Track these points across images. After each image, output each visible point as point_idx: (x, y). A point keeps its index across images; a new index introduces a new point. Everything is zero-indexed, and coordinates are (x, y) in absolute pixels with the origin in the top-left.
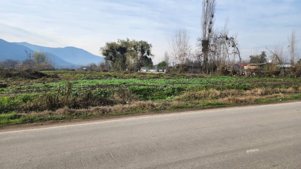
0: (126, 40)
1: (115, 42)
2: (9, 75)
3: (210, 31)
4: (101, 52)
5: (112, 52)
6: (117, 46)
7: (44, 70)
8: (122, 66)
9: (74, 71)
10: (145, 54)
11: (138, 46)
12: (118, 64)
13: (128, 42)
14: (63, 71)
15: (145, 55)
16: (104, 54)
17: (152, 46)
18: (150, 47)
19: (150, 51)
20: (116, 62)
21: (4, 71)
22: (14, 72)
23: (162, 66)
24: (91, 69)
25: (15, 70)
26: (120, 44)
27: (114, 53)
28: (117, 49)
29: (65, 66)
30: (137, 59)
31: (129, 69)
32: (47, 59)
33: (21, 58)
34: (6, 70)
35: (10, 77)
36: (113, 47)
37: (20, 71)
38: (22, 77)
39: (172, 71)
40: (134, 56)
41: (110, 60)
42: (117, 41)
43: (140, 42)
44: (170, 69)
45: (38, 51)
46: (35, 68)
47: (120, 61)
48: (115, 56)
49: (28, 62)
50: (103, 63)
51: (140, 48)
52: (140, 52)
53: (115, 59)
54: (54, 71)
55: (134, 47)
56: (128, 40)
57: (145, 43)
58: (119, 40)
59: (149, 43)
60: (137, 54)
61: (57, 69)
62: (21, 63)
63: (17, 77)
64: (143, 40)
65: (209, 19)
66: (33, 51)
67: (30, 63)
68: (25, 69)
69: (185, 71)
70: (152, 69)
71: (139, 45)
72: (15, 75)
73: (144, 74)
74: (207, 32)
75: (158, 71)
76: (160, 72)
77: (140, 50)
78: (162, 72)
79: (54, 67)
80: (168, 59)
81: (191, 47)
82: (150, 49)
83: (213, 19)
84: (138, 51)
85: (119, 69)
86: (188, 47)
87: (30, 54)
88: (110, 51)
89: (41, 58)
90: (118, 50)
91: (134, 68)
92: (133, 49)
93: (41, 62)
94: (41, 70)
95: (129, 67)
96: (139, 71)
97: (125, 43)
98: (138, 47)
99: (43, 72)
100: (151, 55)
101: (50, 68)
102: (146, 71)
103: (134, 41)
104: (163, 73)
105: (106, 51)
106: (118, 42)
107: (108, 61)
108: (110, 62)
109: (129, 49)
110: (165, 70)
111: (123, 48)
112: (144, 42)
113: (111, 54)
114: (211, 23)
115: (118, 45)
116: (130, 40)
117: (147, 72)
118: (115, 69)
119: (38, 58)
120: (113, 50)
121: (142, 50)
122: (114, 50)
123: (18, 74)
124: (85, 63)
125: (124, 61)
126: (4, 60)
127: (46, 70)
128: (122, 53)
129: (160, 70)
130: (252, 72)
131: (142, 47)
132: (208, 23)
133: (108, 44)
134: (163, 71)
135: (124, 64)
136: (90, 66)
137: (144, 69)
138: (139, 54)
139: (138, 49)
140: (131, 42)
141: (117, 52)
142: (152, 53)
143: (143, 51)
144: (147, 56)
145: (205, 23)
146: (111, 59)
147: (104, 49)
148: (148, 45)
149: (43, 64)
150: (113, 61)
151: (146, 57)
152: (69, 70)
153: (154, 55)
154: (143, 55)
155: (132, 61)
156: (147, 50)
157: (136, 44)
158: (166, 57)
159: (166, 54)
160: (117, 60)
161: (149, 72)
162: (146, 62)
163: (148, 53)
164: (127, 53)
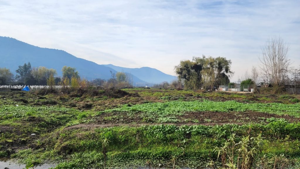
0: (202, 58)
2: (96, 94)
4: (175, 70)
5: (186, 70)
6: (191, 64)
7: (125, 88)
8: (196, 85)
9: (150, 89)
10: (223, 71)
11: (215, 63)
12: (193, 82)
13: (203, 59)
14: (140, 89)
15: (222, 72)
16: (179, 73)
17: (231, 63)
19: (228, 67)
20: (190, 80)
21: (92, 89)
22: (100, 90)
23: (248, 84)
24: (164, 87)
25: (101, 89)
26: (194, 62)
27: (189, 71)
28: (191, 66)
29: (141, 84)
30: (214, 76)
31: (204, 87)
32: (126, 78)
33: (106, 77)
34: (94, 88)
35: (96, 96)
36: (187, 65)
37: (105, 89)
38: (107, 95)
39: (263, 91)
40: (211, 74)
41: (184, 78)
42: (192, 58)
43: (217, 59)
44: (258, 88)
45: (120, 71)
46: (118, 86)
47: (194, 79)
48: (189, 74)
49: (112, 81)
50: (176, 82)
51: (217, 66)
52: (217, 69)
53: (189, 77)
54: (132, 89)
55: (211, 64)
56: (204, 57)
57: (223, 59)
58: (194, 57)
59: (227, 59)
60: (214, 71)
61: (135, 87)
62: (107, 82)
63: (102, 96)
64: (221, 57)
66: (116, 72)
67: (113, 82)
68: (110, 87)
69: (284, 91)
71: (216, 62)
72: (101, 93)
73: (223, 93)
75: (242, 90)
76: (244, 91)
77: (217, 67)
78: (247, 91)
79: (132, 86)
80: (257, 76)
84: (214, 69)
85: (193, 87)
86: (284, 61)
87: (114, 74)
88: (185, 69)
89: (122, 77)
90: (192, 68)
91: (210, 86)
92: (209, 66)
93: (122, 81)
94: (122, 88)
95: (205, 85)
96: (216, 90)
97: (201, 60)
98: (214, 65)
99: (124, 90)
100: (230, 72)
101: (129, 86)
102: (226, 90)
103: (210, 58)
104: (250, 92)
105: (181, 69)
106: (193, 59)
107: (182, 79)
108: (183, 81)
109: (204, 66)
110: (252, 90)
111: (198, 65)
112: (222, 58)
113: (184, 72)
115: (192, 62)
116: (207, 57)
117: (227, 92)
118: (188, 87)
119: (120, 78)
120: (188, 68)
121: (219, 66)
122: (189, 67)
123: (104, 92)
124: (159, 81)
125: (199, 79)
126: (94, 79)
127: (126, 88)
128: (196, 71)
129: (245, 90)
131: (219, 64)
134: (250, 91)
135: (199, 83)
136: (162, 84)
137: (223, 87)
138: (216, 72)
139: (214, 66)
140: (207, 59)
141: (191, 70)
142: (231, 70)
143: (220, 68)
144: (225, 73)
146: (185, 77)
147: (179, 67)
148: (226, 61)
149: (124, 82)
150: (187, 79)
151: (224, 75)
152: (145, 88)
153: (233, 72)
154: (220, 72)
155: (206, 78)
156: (225, 67)
157: (213, 61)
158: (254, 74)
159: (254, 70)
160: (191, 78)
161: (230, 91)
162: (224, 80)
163: (227, 70)
164: (203, 71)
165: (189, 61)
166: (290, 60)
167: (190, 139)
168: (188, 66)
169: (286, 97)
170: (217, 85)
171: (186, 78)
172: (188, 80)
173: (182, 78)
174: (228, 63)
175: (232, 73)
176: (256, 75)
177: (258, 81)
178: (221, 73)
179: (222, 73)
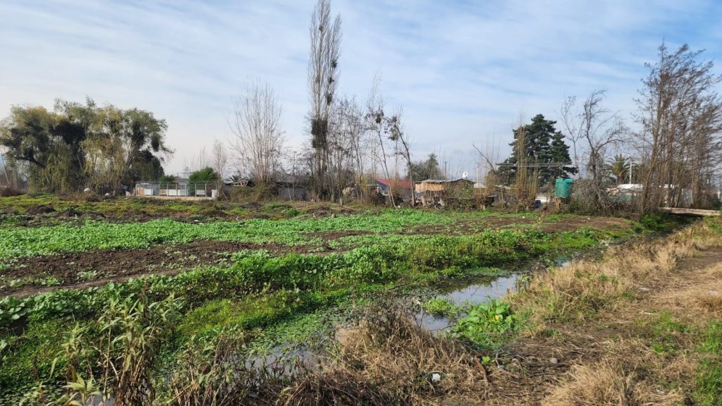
0: (84, 105)
1: (41, 108)
3: (329, 99)
5: (34, 135)
6: (50, 119)
8: (67, 180)
10: (147, 145)
11: (124, 124)
12: (56, 174)
13: (89, 109)
15: (144, 147)
16: (7, 143)
17: (166, 127)
18: (160, 127)
19: (160, 137)
20: (48, 167)
23: (206, 179)
26: (61, 113)
27: (42, 141)
28: (51, 127)
30: (121, 158)
31: (94, 187)
36: (37, 121)
39: (236, 194)
40: (112, 151)
41: (26, 159)
42: (54, 103)
43: (129, 113)
44: (227, 189)
47: (63, 163)
48: (43, 149)
51: (130, 130)
52: (129, 140)
55: (113, 124)
56: (91, 104)
57: (146, 115)
58: (58, 101)
59: (157, 117)
60: (120, 145)
64: (140, 108)
65: (327, 71)
69: (274, 194)
70: (171, 188)
71: (127, 121)
73: (145, 201)
74: (324, 100)
75: (193, 194)
76: (198, 196)
77: (129, 135)
78: (204, 196)
80: (225, 161)
81: (282, 135)
82: (159, 133)
83: (337, 72)
84: (122, 138)
85: (59, 186)
86: (275, 134)
88: (27, 133)
90: (55, 132)
91: (111, 184)
92: (106, 130)
95: (97, 182)
96: (127, 193)
97: (82, 112)
98: (122, 127)
100: (164, 149)
102: (154, 195)
103: (111, 108)
104: (210, 198)
105: (14, 131)
106: (57, 107)
107: (18, 162)
108: (23, 167)
109: (92, 129)
110: (214, 193)
111: (74, 125)
112: (141, 112)
113: (27, 142)
114: (331, 80)
115: (55, 115)
116: (100, 104)
117: (157, 197)
118: (41, 186)
120: (38, 129)
121: (135, 133)
122: (42, 129)
125: (77, 162)
128: (67, 140)
129: (198, 192)
130: (437, 199)
131: (136, 126)
132: (326, 80)
133: (19, 112)
134: (210, 195)
135: (77, 173)
137: (146, 187)
138: (127, 147)
139: (122, 131)
140: (100, 110)
141: (50, 137)
142: (166, 145)
143: (138, 138)
144: (152, 151)
145: (318, 80)
146: (29, 155)
147: (6, 125)
148: (154, 122)
150: (37, 163)
151: (148, 155)
153: (171, 149)
154: (139, 148)
155: (97, 161)
156: (150, 135)
157: (118, 118)
158: (219, 155)
159: (218, 149)
160: (50, 161)
161: (163, 195)
162: (148, 168)
163: (156, 144)
164: (87, 142)
165: (43, 111)
166: (285, 132)
167: (24, 336)
168: (41, 125)
169: (278, 207)
170: (130, 180)
171: (32, 160)
172: (41, 164)
173: (18, 158)
174: (158, 126)
175: (168, 151)
176: (222, 159)
177: (227, 173)
178: (140, 150)
179: (143, 151)
